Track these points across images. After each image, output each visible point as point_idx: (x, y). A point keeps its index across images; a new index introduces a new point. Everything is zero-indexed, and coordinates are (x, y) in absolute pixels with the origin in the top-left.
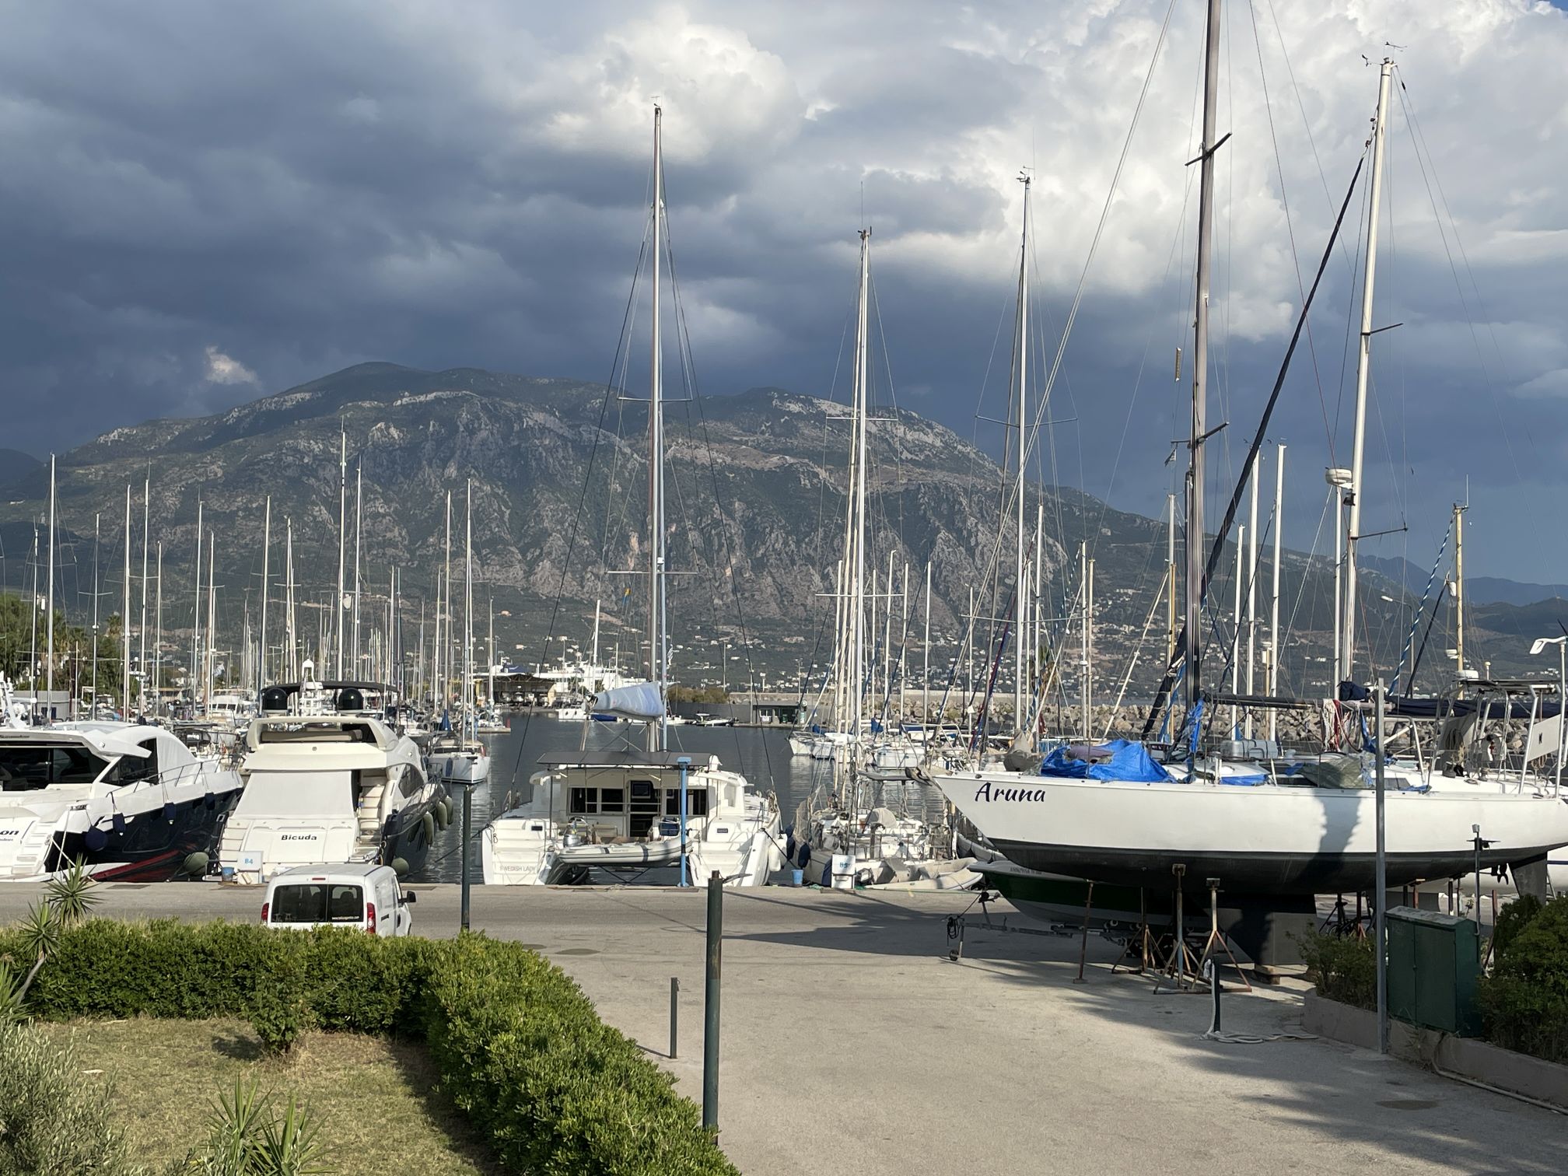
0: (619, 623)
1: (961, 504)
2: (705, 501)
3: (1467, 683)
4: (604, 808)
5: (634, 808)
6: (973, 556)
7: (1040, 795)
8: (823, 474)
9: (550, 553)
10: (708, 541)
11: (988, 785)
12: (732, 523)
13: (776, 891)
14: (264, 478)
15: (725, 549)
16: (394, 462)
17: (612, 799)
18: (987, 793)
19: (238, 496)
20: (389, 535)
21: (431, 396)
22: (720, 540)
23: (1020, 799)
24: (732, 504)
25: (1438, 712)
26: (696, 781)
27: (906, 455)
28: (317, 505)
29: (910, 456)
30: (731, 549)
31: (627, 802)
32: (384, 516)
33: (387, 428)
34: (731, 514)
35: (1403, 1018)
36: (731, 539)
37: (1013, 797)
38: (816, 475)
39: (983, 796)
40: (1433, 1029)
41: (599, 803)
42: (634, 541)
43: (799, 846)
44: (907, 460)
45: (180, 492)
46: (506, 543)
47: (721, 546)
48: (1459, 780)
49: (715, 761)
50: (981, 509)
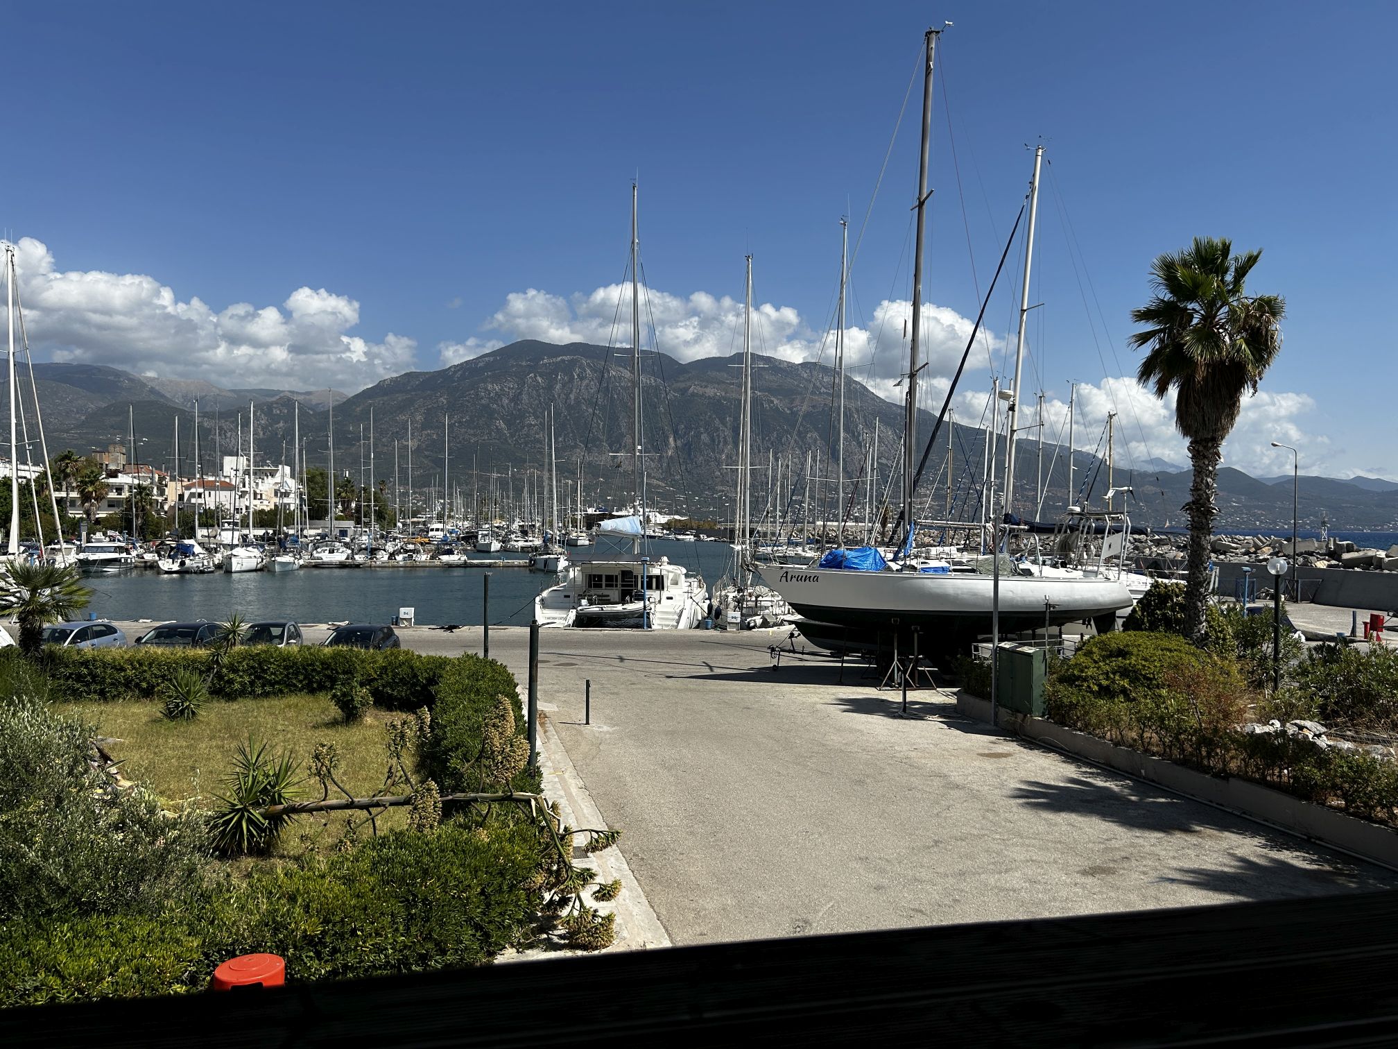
0: (664, 485)
1: (854, 417)
2: (710, 417)
3: (1072, 513)
4: (607, 585)
5: (623, 586)
6: (861, 447)
7: (816, 578)
8: (776, 402)
9: (625, 446)
10: (713, 440)
11: (787, 573)
12: (726, 429)
14: (469, 404)
15: (721, 444)
16: (539, 396)
17: (610, 579)
18: (786, 577)
19: (455, 414)
20: (537, 436)
21: (559, 359)
22: (719, 438)
23: (805, 580)
24: (725, 418)
25: (1056, 531)
26: (655, 571)
27: (823, 390)
28: (498, 420)
29: (825, 391)
30: (726, 443)
31: (619, 582)
32: (534, 426)
33: (535, 376)
34: (724, 424)
35: (1005, 706)
36: (725, 438)
37: (801, 579)
38: (772, 402)
39: (784, 579)
40: (1020, 712)
41: (604, 583)
42: (671, 440)
44: (824, 393)
45: (424, 413)
46: (601, 441)
47: (719, 442)
48: (1062, 570)
49: (665, 559)
50: (865, 420)
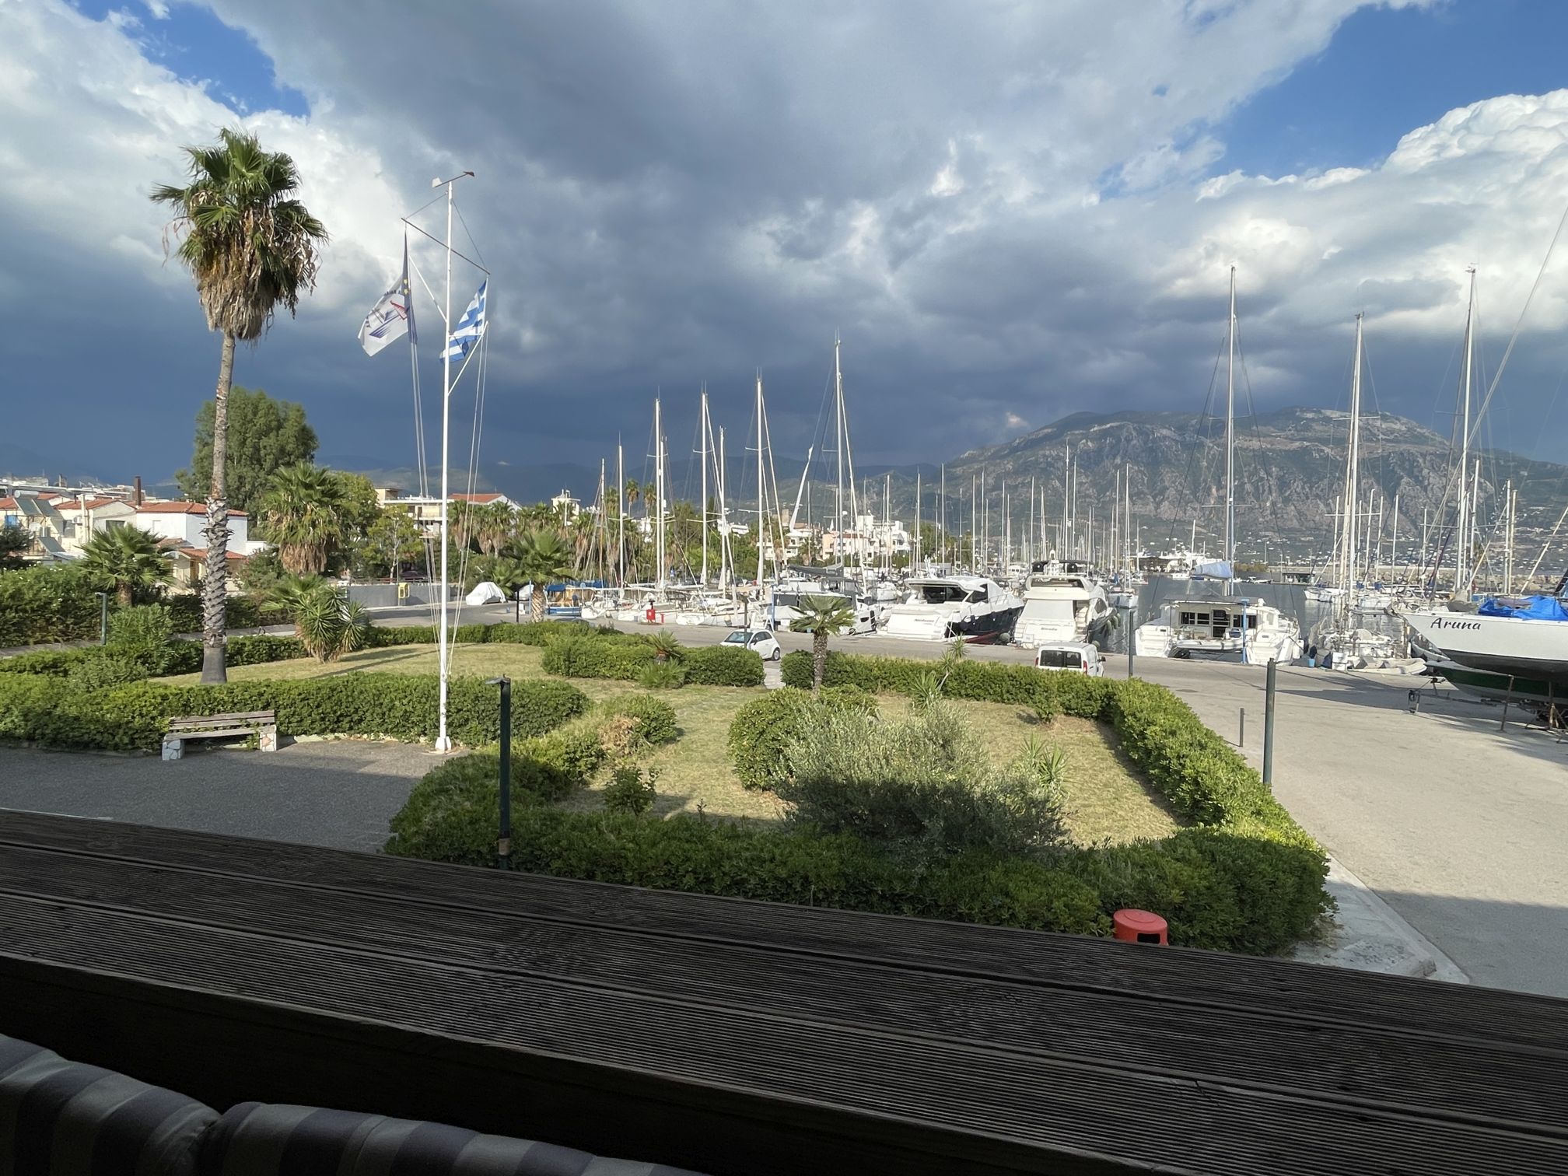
0: (1207, 532)
1: (1418, 462)
2: (1255, 468)
4: (1199, 622)
5: (1215, 623)
6: (1426, 491)
7: (1478, 626)
8: (1329, 451)
9: (1168, 498)
10: (1257, 488)
11: (1439, 619)
12: (1271, 479)
13: (1296, 669)
14: (1031, 469)
15: (1266, 493)
16: (1091, 458)
17: (1203, 618)
18: (1439, 623)
19: (1020, 478)
20: (1088, 492)
21: (1108, 426)
22: (1263, 488)
23: (1463, 628)
24: (1271, 469)
26: (1250, 611)
27: (1381, 436)
28: (1055, 480)
29: (1384, 437)
30: (1270, 492)
31: (1211, 620)
32: (1086, 483)
33: (1087, 442)
34: (1270, 474)
36: (1270, 487)
37: (1458, 627)
38: (1323, 451)
39: (1436, 625)
41: (1196, 620)
42: (1214, 490)
43: (1310, 647)
44: (1382, 439)
45: (995, 477)
46: (1145, 494)
47: (1264, 491)
49: (1261, 601)
50: (1433, 464)
